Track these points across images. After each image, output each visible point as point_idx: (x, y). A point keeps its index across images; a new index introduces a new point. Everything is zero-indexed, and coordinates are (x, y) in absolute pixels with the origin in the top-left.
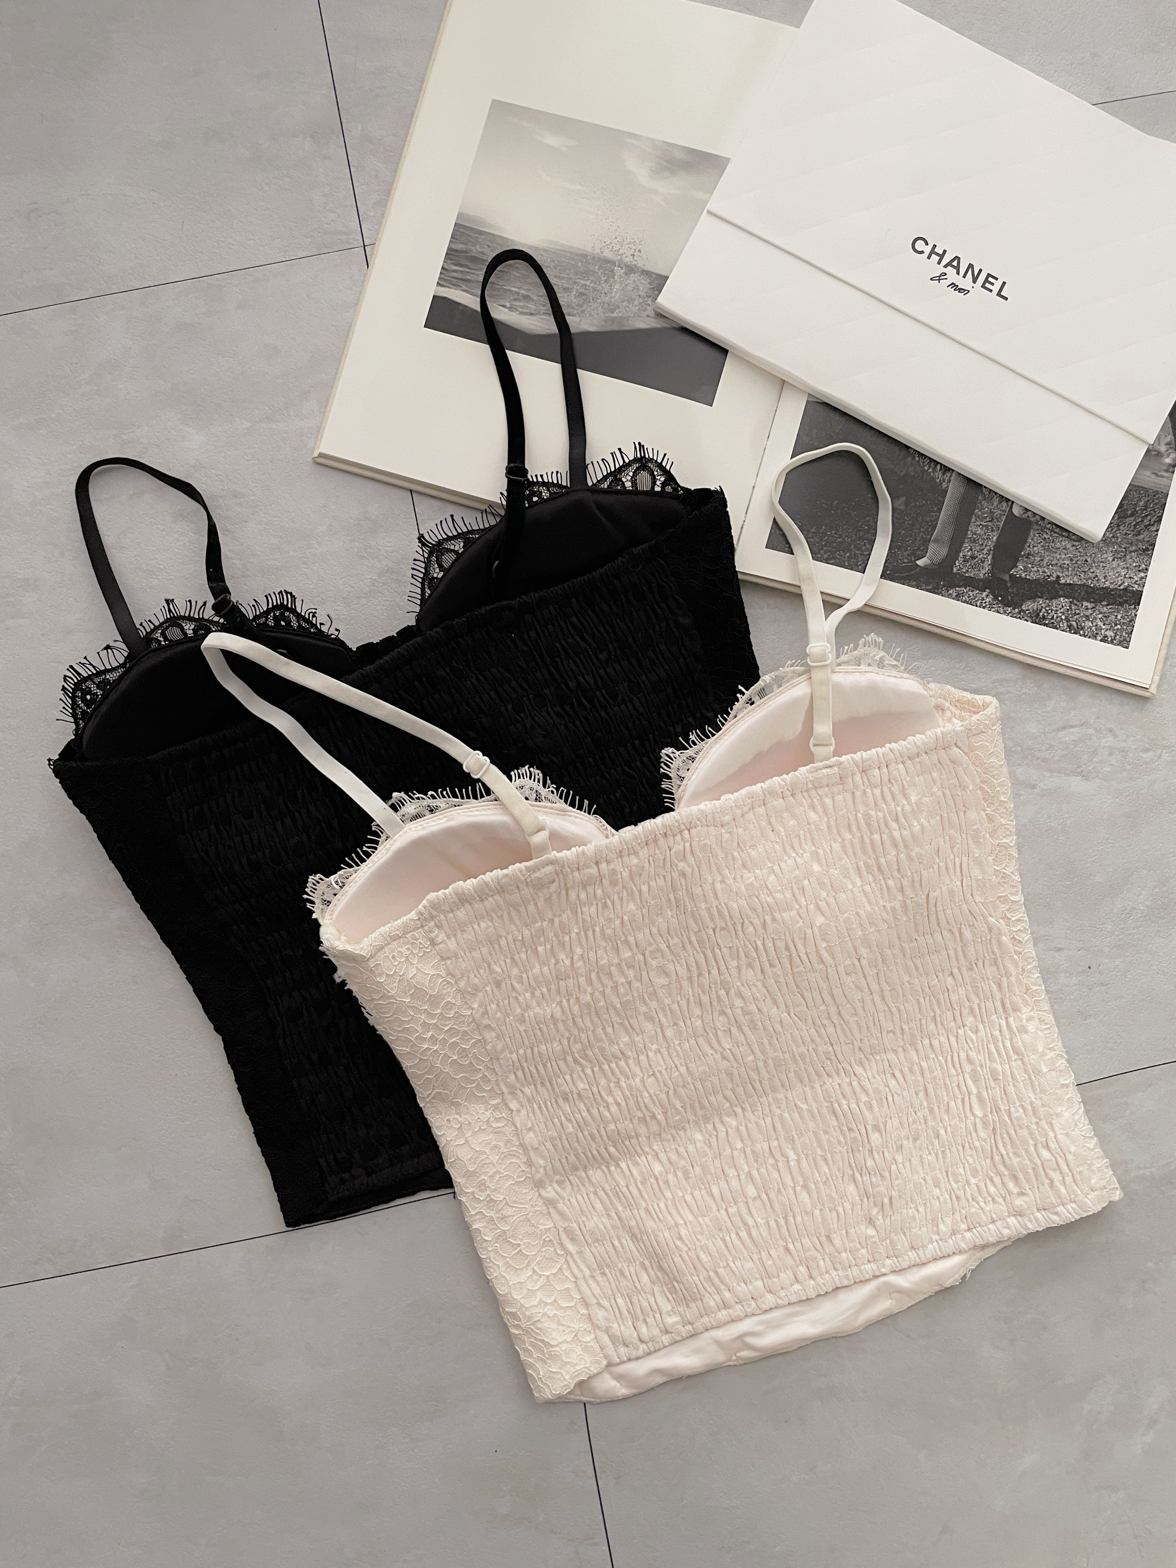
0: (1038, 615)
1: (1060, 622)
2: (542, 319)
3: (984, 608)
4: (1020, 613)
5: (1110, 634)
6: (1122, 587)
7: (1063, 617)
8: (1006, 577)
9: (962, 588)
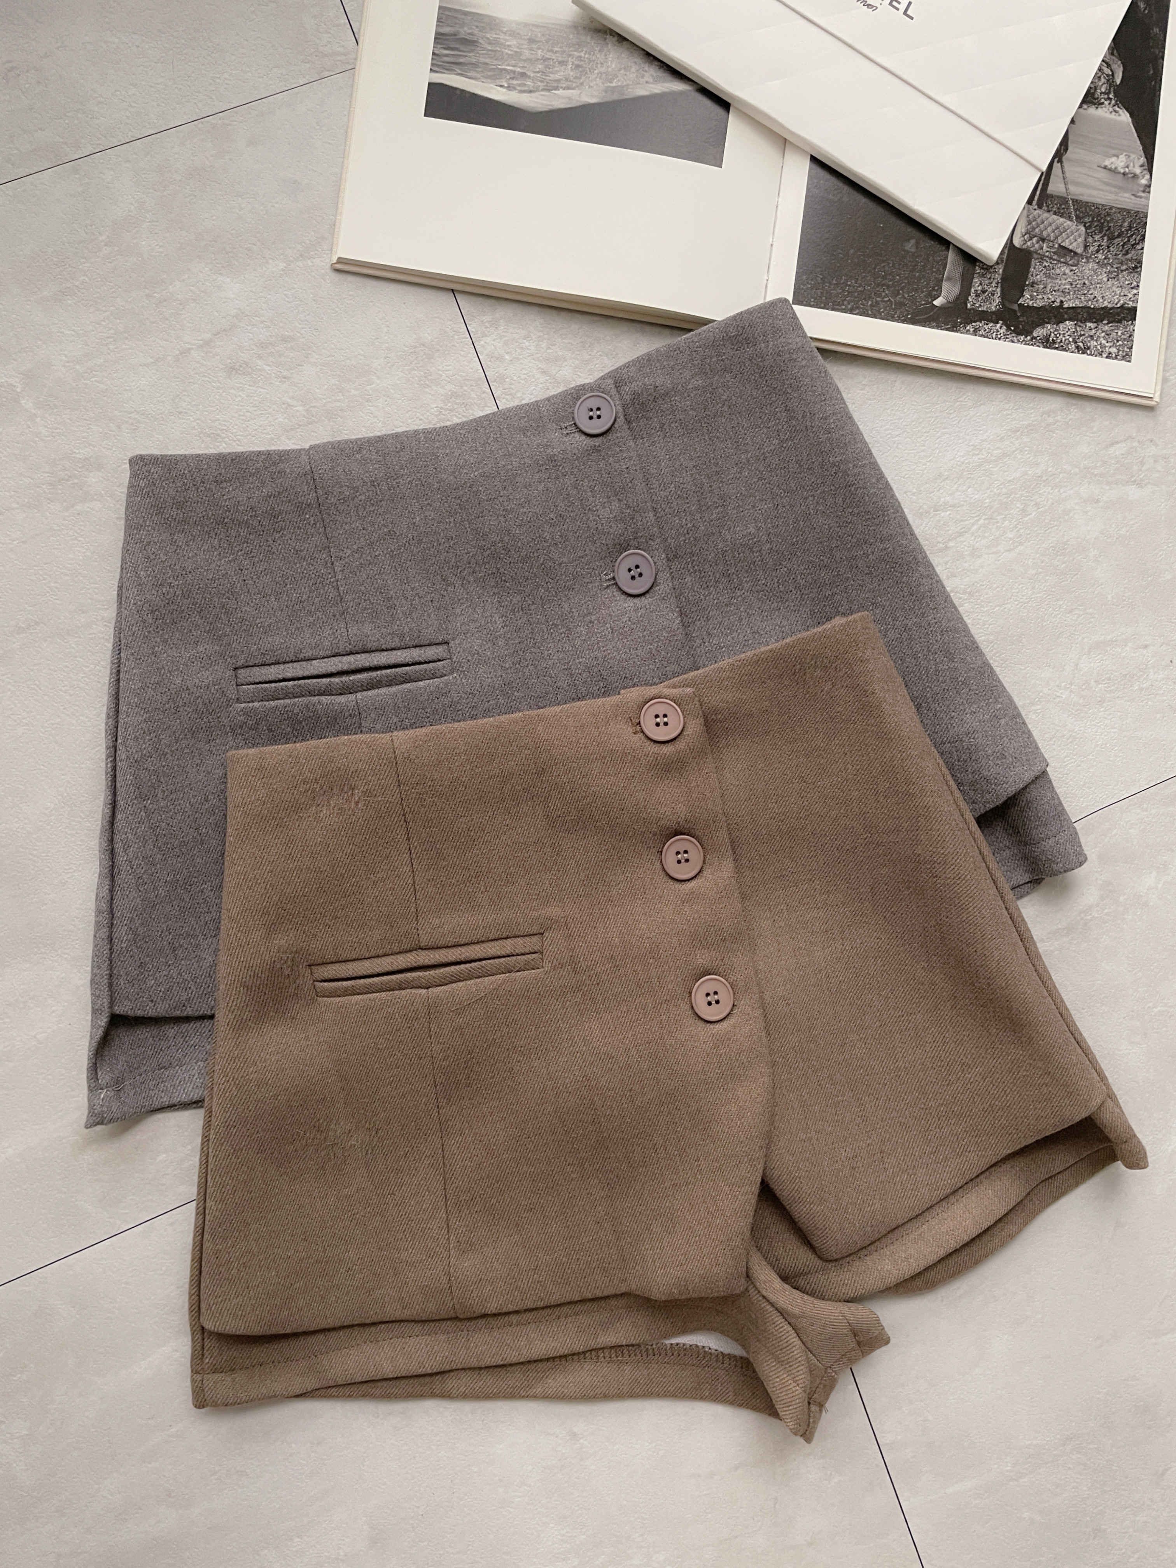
0: (1048, 339)
1: (1068, 344)
2: (542, 95)
3: (1000, 339)
4: (1032, 340)
5: (1114, 350)
6: (1119, 305)
7: (1071, 339)
8: (1016, 307)
9: (978, 323)
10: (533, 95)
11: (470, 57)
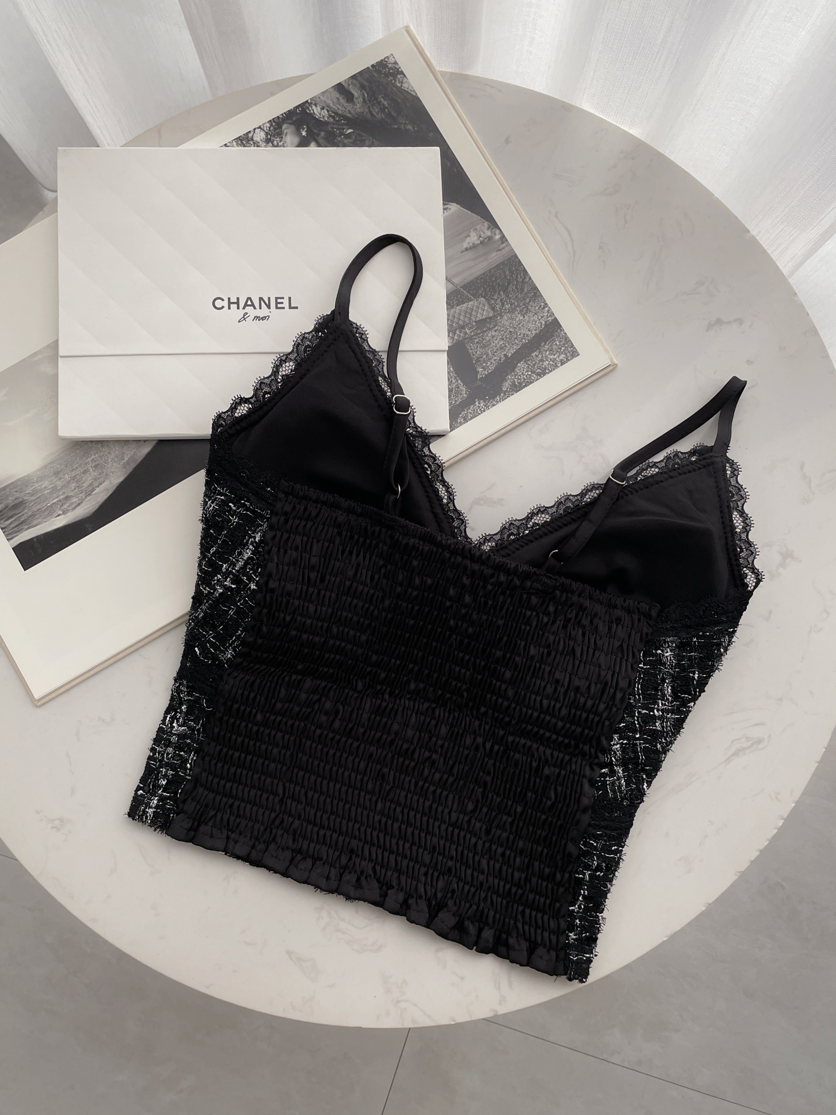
0: (515, 385)
1: (530, 377)
2: (88, 501)
3: (484, 411)
4: (505, 394)
5: (562, 356)
6: (543, 326)
7: (530, 373)
8: (479, 383)
9: (463, 413)
10: (82, 505)
11: (26, 513)
